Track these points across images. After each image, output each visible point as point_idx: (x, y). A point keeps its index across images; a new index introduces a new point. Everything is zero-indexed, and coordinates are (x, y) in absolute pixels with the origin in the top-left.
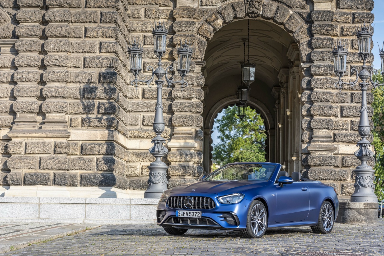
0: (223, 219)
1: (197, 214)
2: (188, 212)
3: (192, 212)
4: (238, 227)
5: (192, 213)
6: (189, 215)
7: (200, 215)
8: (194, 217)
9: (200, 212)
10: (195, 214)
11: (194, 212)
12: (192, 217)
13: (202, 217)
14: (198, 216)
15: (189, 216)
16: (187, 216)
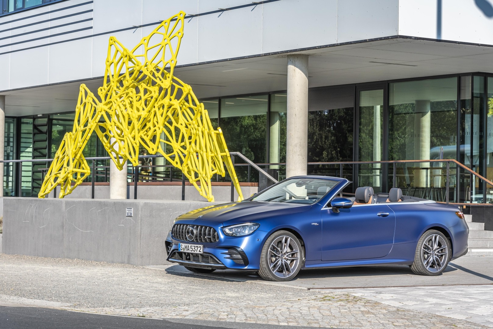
0: (228, 256)
1: (199, 249)
2: (190, 245)
3: (193, 245)
4: (246, 268)
5: (193, 248)
6: (190, 249)
7: (201, 250)
8: (196, 252)
9: (201, 246)
10: (196, 248)
11: (196, 245)
12: (193, 252)
13: (204, 252)
14: (199, 251)
15: (190, 252)
16: (188, 251)
